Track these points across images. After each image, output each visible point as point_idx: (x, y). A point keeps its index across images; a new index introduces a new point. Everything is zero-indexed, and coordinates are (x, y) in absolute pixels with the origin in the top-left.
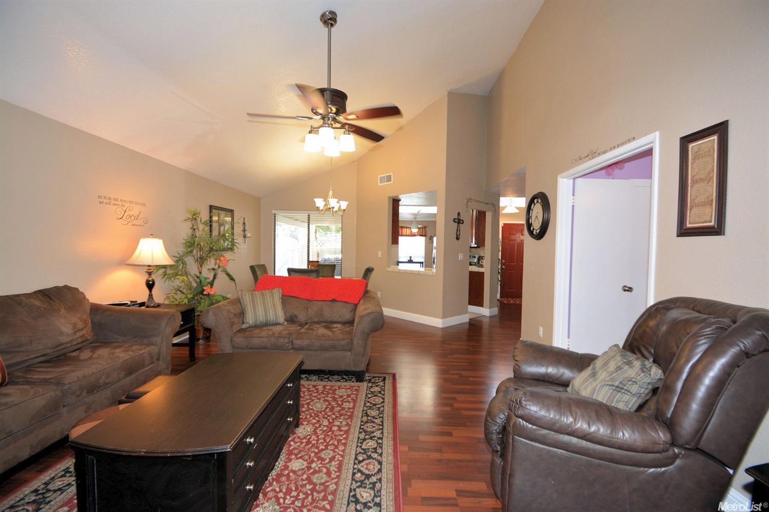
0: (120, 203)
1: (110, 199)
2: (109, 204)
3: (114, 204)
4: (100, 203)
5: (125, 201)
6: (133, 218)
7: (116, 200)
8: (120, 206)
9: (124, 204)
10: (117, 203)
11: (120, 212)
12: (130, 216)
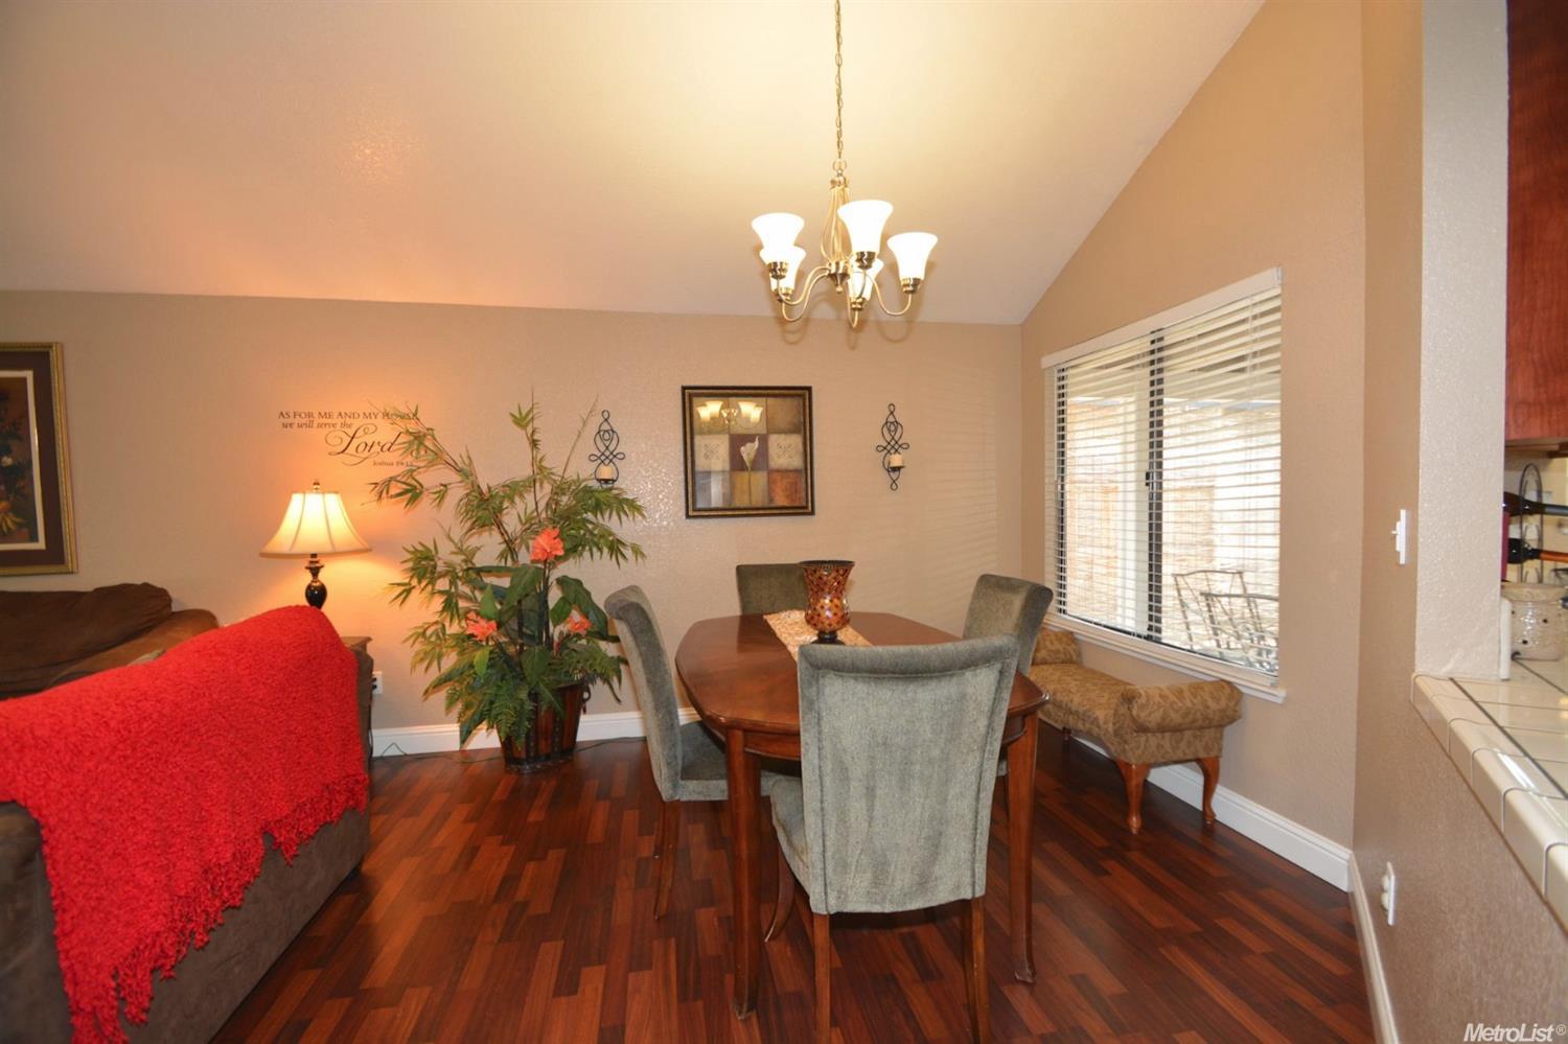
0: (340, 421)
1: (310, 415)
2: (310, 426)
3: (320, 426)
4: (285, 426)
5: (353, 416)
6: (376, 448)
7: (328, 415)
8: (338, 427)
9: (348, 421)
10: (329, 421)
11: (338, 438)
12: (369, 447)
